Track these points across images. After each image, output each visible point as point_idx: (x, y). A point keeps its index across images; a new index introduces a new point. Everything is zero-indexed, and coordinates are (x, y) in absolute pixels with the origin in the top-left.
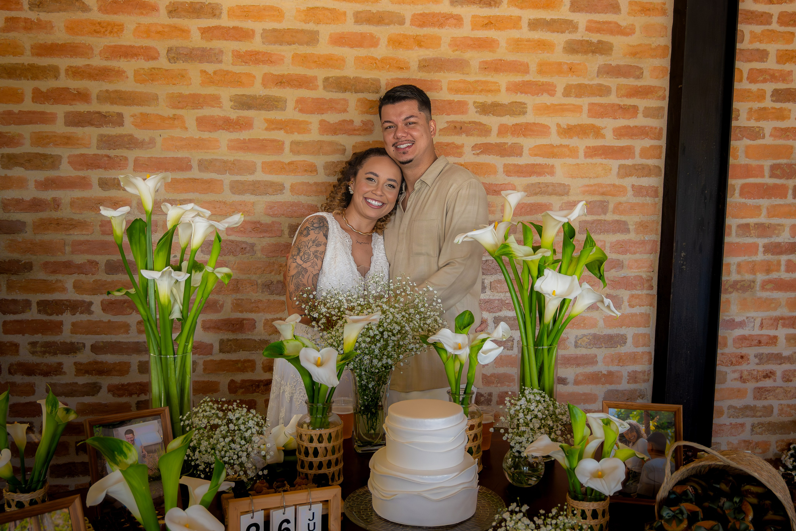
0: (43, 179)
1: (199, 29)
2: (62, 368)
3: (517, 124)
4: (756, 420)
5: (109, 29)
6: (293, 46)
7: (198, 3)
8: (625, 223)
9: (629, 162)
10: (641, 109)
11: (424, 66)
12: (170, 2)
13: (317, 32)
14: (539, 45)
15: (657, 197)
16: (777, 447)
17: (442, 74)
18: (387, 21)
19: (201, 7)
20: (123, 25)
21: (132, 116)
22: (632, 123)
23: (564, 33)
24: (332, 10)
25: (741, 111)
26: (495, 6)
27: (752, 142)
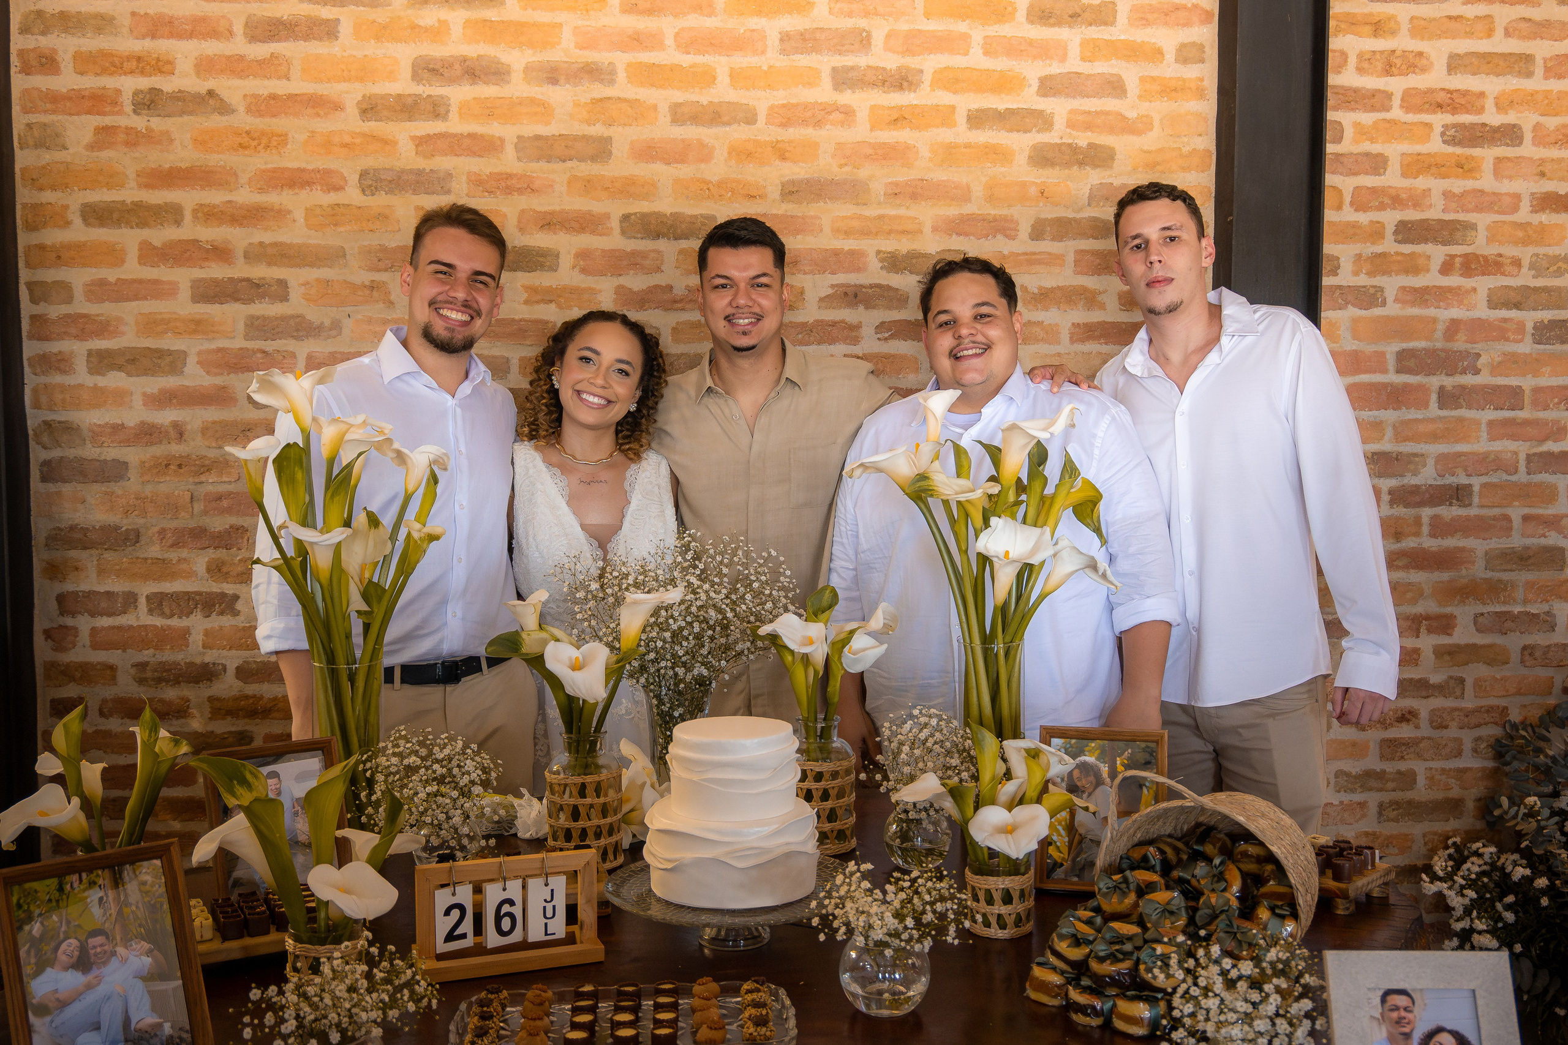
1: (413, 138)
2: (188, 707)
4: (1386, 797)
5: (264, 141)
6: (569, 164)
7: (410, 95)
11: (791, 193)
12: (364, 96)
13: (609, 140)
14: (986, 154)
17: (822, 205)
18: (725, 119)
19: (416, 103)
20: (286, 135)
21: (303, 284)
23: (1030, 131)
24: (633, 103)
25: (1338, 259)
26: (910, 90)
27: (1363, 313)
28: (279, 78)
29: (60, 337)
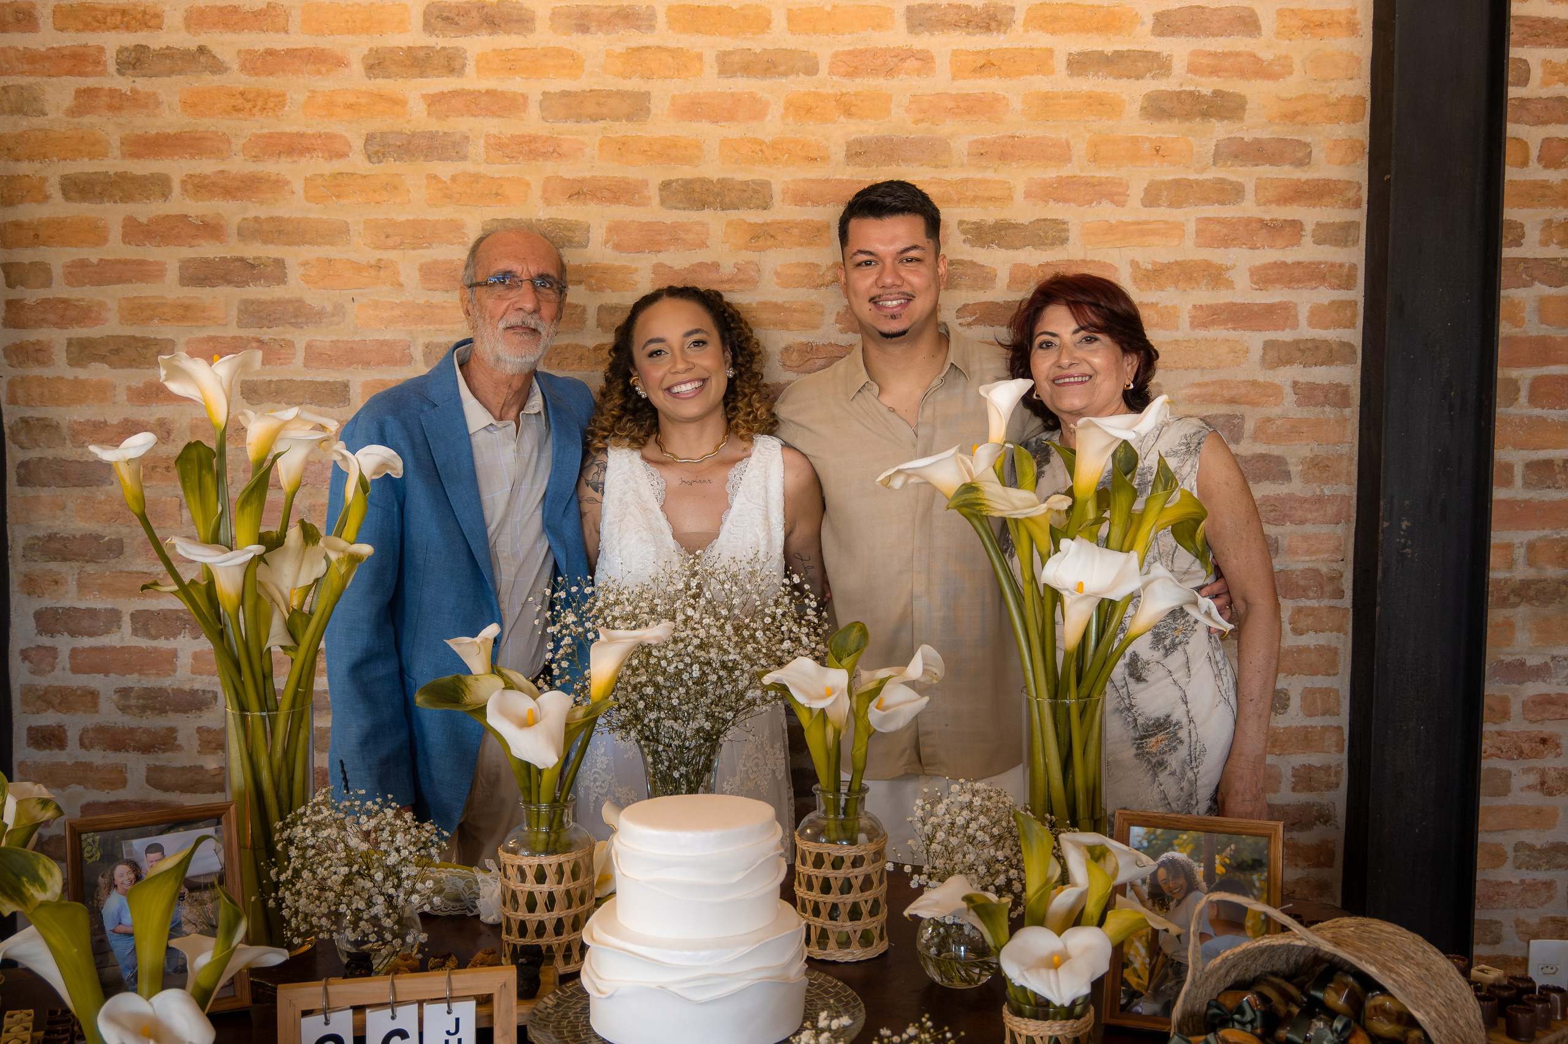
1: (425, 97)
2: (175, 739)
3: (1048, 264)
5: (260, 103)
6: (601, 124)
7: (422, 48)
8: (1280, 460)
9: (1286, 335)
10: (1309, 227)
11: (858, 154)
12: (371, 49)
13: (647, 95)
14: (1090, 105)
15: (1349, 406)
17: (893, 167)
18: (782, 68)
19: (428, 57)
20: (284, 95)
21: (304, 265)
22: (1290, 256)
23: (1142, 77)
24: (676, 53)
25: (1522, 226)
26: (999, 31)
27: (1553, 291)
28: (277, 31)
29: (39, 323)
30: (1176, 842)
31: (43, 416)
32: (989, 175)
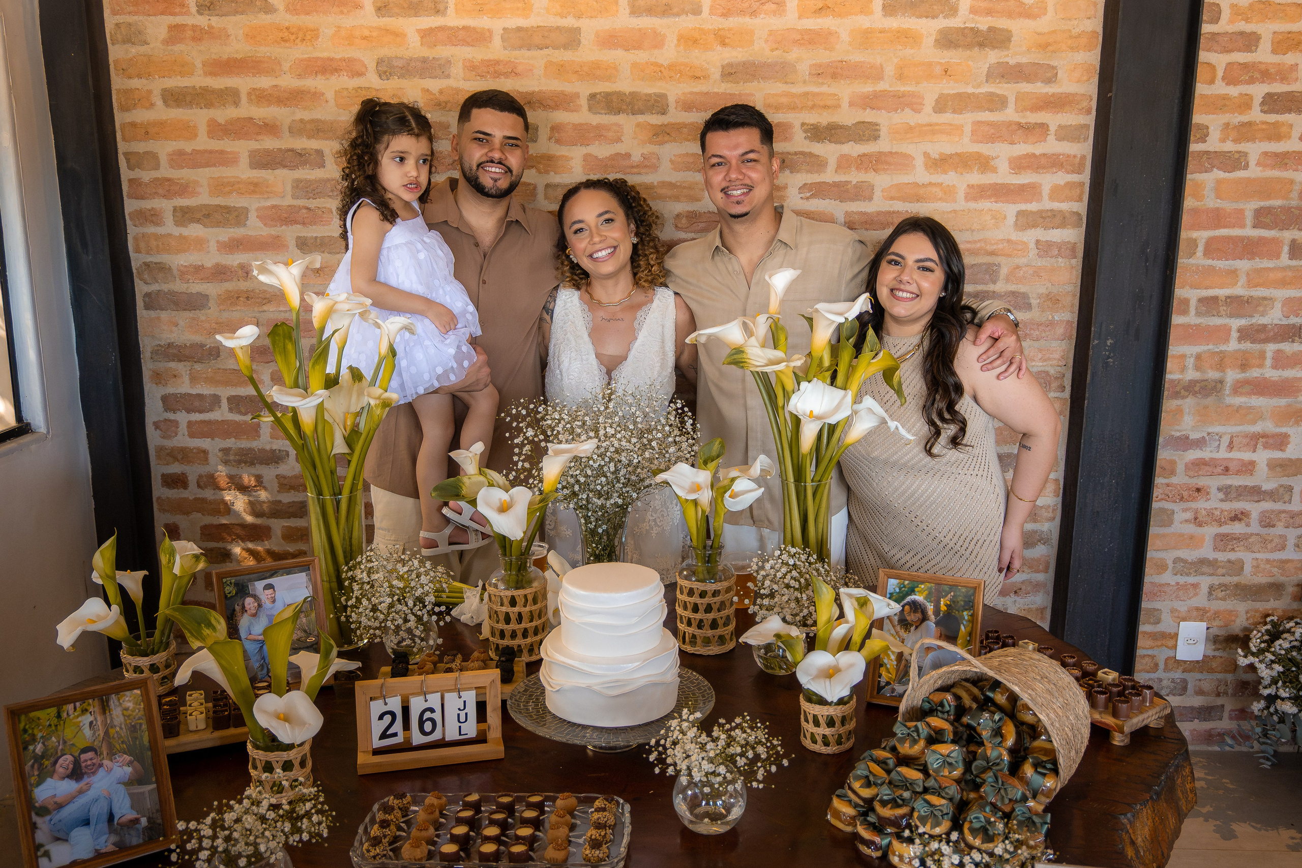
0: (226, 239)
1: (418, 31)
3: (864, 155)
4: (1216, 581)
5: (301, 35)
6: (546, 51)
8: (1025, 296)
9: (1033, 207)
10: (1053, 128)
11: (730, 74)
13: (578, 30)
14: (898, 38)
15: (1075, 257)
16: (1247, 619)
17: (755, 83)
18: (675, 10)
19: (420, 1)
20: (318, 30)
22: (1039, 149)
23: (937, 17)
25: (1207, 128)
27: (1227, 175)
29: (152, 196)
30: (916, 589)
31: (158, 261)
32: (824, 89)
